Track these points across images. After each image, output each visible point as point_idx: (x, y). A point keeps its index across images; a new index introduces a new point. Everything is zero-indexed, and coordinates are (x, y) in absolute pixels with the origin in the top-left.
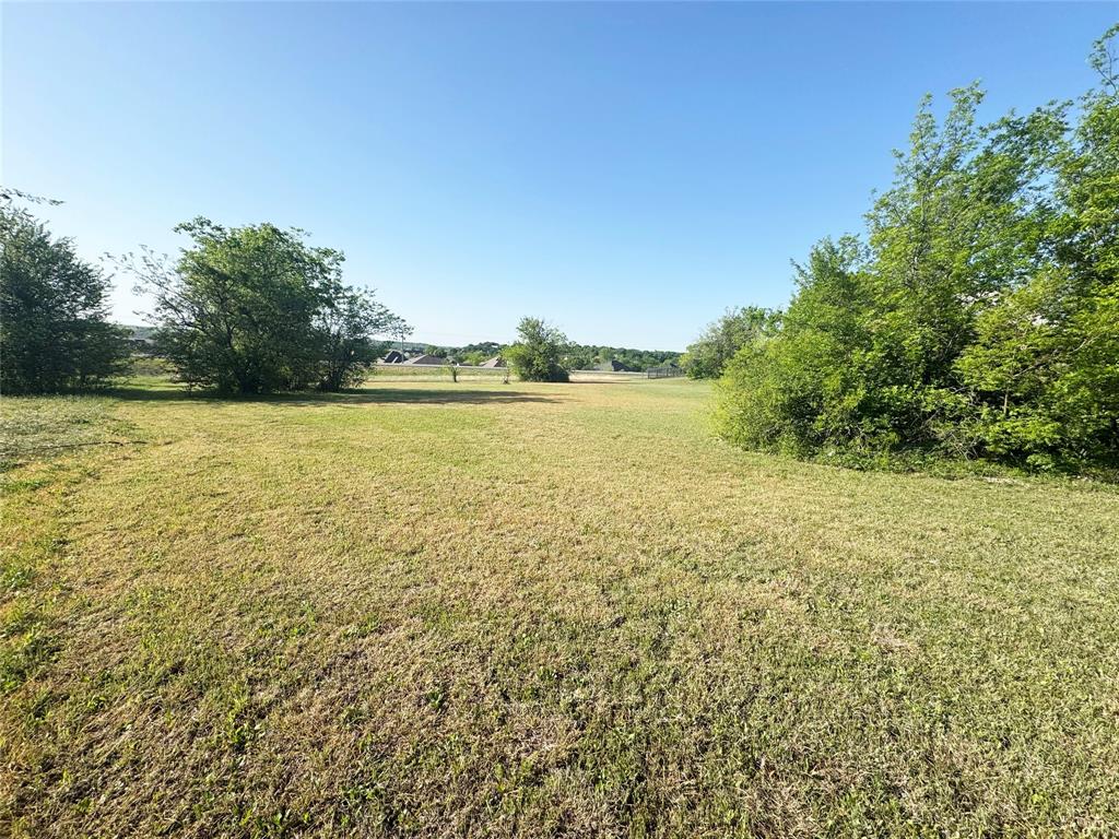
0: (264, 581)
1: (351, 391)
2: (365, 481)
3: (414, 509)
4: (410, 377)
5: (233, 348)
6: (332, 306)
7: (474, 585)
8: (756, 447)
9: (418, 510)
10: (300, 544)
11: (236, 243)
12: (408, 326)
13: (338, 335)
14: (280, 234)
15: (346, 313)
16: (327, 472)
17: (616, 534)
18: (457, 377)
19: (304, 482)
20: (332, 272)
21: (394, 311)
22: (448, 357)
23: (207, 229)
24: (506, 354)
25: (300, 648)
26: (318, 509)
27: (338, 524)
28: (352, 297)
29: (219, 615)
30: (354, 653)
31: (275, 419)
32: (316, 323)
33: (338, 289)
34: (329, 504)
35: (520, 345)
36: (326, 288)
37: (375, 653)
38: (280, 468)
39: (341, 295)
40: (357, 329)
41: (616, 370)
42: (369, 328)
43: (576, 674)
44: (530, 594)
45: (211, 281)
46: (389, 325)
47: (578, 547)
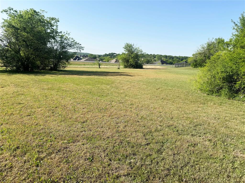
0: (39, 128)
1: (61, 71)
2: (68, 101)
3: (84, 110)
4: (83, 66)
5: (20, 55)
6: (54, 39)
7: (103, 132)
8: (213, 94)
9: (85, 110)
10: (48, 119)
11: (21, 16)
12: (82, 47)
13: (57, 50)
14: (36, 12)
15: (60, 41)
16: (55, 98)
17: (151, 120)
18: (100, 66)
19: (47, 101)
20: (54, 26)
21: (77, 41)
22: (97, 59)
23: (12, 11)
24: (119, 57)
25: (51, 145)
26: (53, 109)
27: (60, 113)
28: (62, 35)
29: (27, 136)
30: (66, 147)
31: (36, 80)
32: (49, 45)
33: (57, 32)
34: (56, 107)
35: (124, 54)
36: (52, 32)
37: (73, 147)
38: (39, 96)
39: (58, 35)
40: (63, 47)
41: (162, 64)
42: (68, 47)
43: (132, 156)
44: (120, 135)
45: (13, 30)
46: (75, 46)
47: (137, 123)
